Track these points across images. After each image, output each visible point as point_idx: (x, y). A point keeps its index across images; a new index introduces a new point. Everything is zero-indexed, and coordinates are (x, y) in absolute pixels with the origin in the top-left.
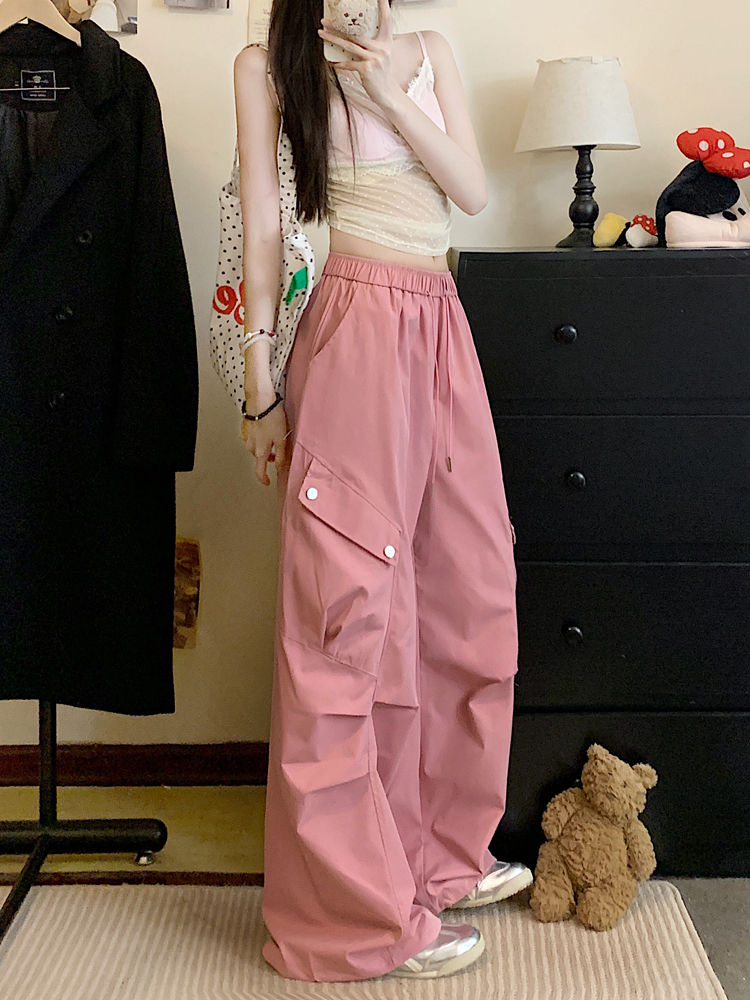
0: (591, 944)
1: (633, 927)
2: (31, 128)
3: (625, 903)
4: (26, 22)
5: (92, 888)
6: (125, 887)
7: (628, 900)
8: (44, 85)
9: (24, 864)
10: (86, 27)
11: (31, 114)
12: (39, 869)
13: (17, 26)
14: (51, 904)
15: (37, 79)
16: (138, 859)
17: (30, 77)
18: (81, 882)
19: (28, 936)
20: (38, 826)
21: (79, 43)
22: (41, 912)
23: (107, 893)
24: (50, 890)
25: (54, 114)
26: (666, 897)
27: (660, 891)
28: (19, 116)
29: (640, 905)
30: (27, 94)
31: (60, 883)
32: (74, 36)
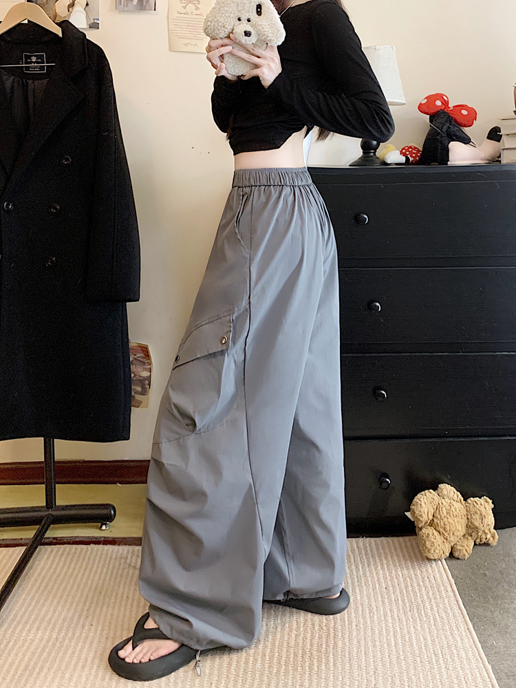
4: (26, 22)
6: (92, 545)
8: (38, 63)
9: (35, 532)
10: (65, 25)
11: (29, 82)
12: (45, 534)
13: (21, 24)
14: (47, 559)
15: (34, 59)
16: (101, 527)
19: (33, 579)
20: (45, 509)
21: (60, 35)
22: (42, 564)
24: (49, 548)
25: (46, 81)
32: (58, 31)
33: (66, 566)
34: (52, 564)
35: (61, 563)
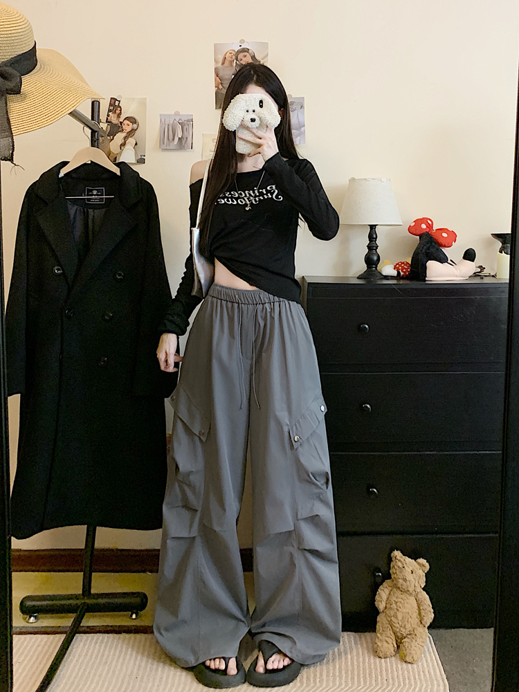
2: (91, 217)
4: (90, 162)
5: (106, 635)
6: (123, 635)
8: (98, 195)
9: (73, 619)
10: (121, 165)
11: (90, 210)
12: (80, 622)
13: (85, 164)
14: (85, 645)
15: (95, 192)
16: (131, 615)
17: (91, 191)
18: (100, 632)
19: (72, 665)
20: (82, 597)
21: (118, 173)
22: (80, 650)
23: (114, 638)
24: (84, 636)
25: (104, 210)
28: (84, 212)
30: (89, 200)
32: (117, 171)
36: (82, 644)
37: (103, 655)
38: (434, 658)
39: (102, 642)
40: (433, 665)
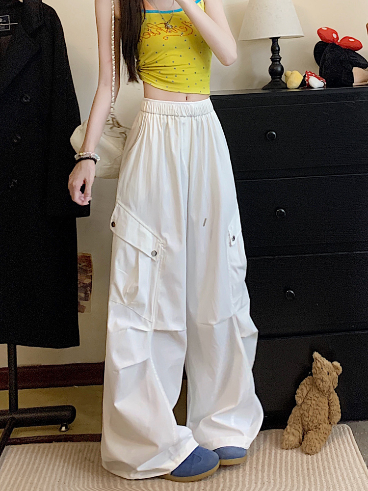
0: (307, 462)
1: (328, 451)
3: (325, 438)
5: (37, 445)
6: (54, 444)
7: (326, 436)
8: (3, 23)
9: (1, 434)
12: (9, 436)
14: (15, 456)
16: (61, 428)
20: (9, 412)
22: (11, 461)
23: (45, 447)
24: (15, 447)
25: (9, 36)
26: (345, 433)
27: (342, 430)
29: (332, 438)
31: (20, 444)
33: (31, 463)
34: (19, 461)
35: (27, 460)
36: (13, 455)
37: (34, 464)
38: (353, 448)
39: (33, 452)
40: (353, 455)
